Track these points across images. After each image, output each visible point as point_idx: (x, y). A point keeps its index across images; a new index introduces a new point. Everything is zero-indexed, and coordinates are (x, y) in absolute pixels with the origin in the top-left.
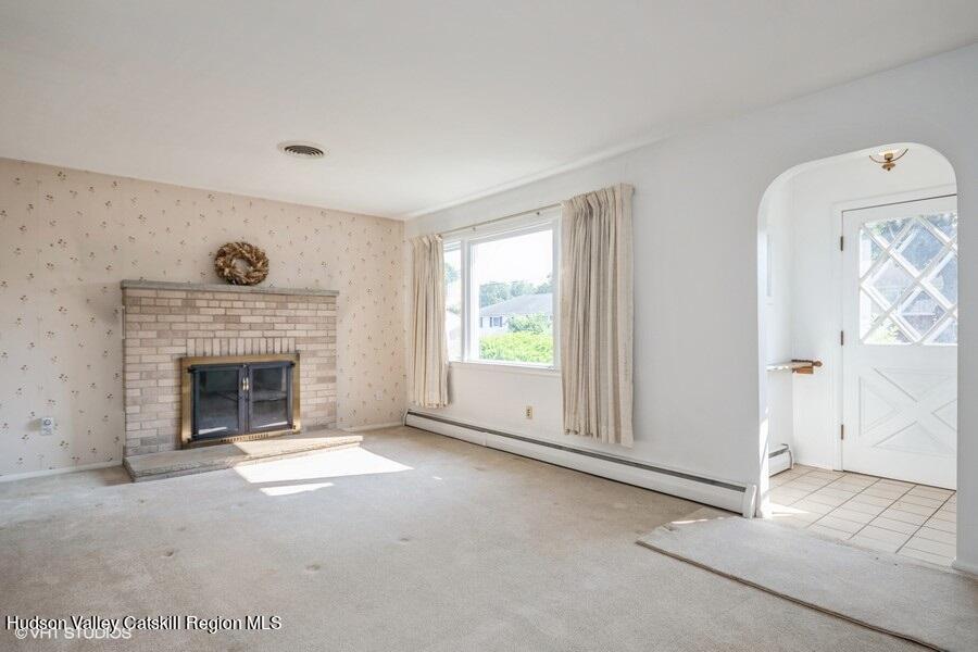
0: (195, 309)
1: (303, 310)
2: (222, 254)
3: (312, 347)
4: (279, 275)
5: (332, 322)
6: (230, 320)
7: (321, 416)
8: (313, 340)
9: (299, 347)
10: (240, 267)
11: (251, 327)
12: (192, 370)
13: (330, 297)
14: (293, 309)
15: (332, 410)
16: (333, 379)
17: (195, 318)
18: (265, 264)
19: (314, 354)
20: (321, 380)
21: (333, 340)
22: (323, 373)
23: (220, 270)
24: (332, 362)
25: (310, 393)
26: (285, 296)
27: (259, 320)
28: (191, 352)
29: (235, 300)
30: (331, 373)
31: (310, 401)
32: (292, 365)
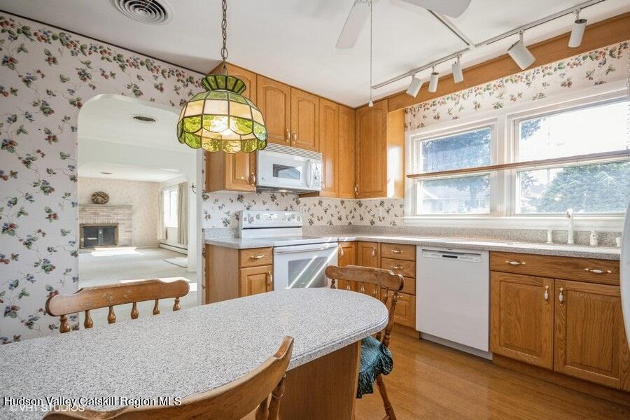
0: (85, 211)
1: (120, 211)
2: (94, 195)
3: (122, 222)
4: (113, 200)
5: (131, 215)
6: (96, 214)
7: (127, 242)
8: (123, 220)
9: (119, 222)
10: (100, 199)
11: (103, 216)
12: (84, 227)
13: (130, 207)
14: (116, 211)
15: (130, 241)
16: (131, 232)
17: (85, 213)
18: (108, 198)
19: (123, 224)
20: (126, 232)
21: (131, 220)
22: (127, 230)
23: (93, 200)
24: (130, 226)
25: (122, 235)
26: (113, 207)
27: (104, 214)
28: (84, 222)
29: (97, 208)
30: (130, 230)
31: (123, 238)
32: (116, 227)
